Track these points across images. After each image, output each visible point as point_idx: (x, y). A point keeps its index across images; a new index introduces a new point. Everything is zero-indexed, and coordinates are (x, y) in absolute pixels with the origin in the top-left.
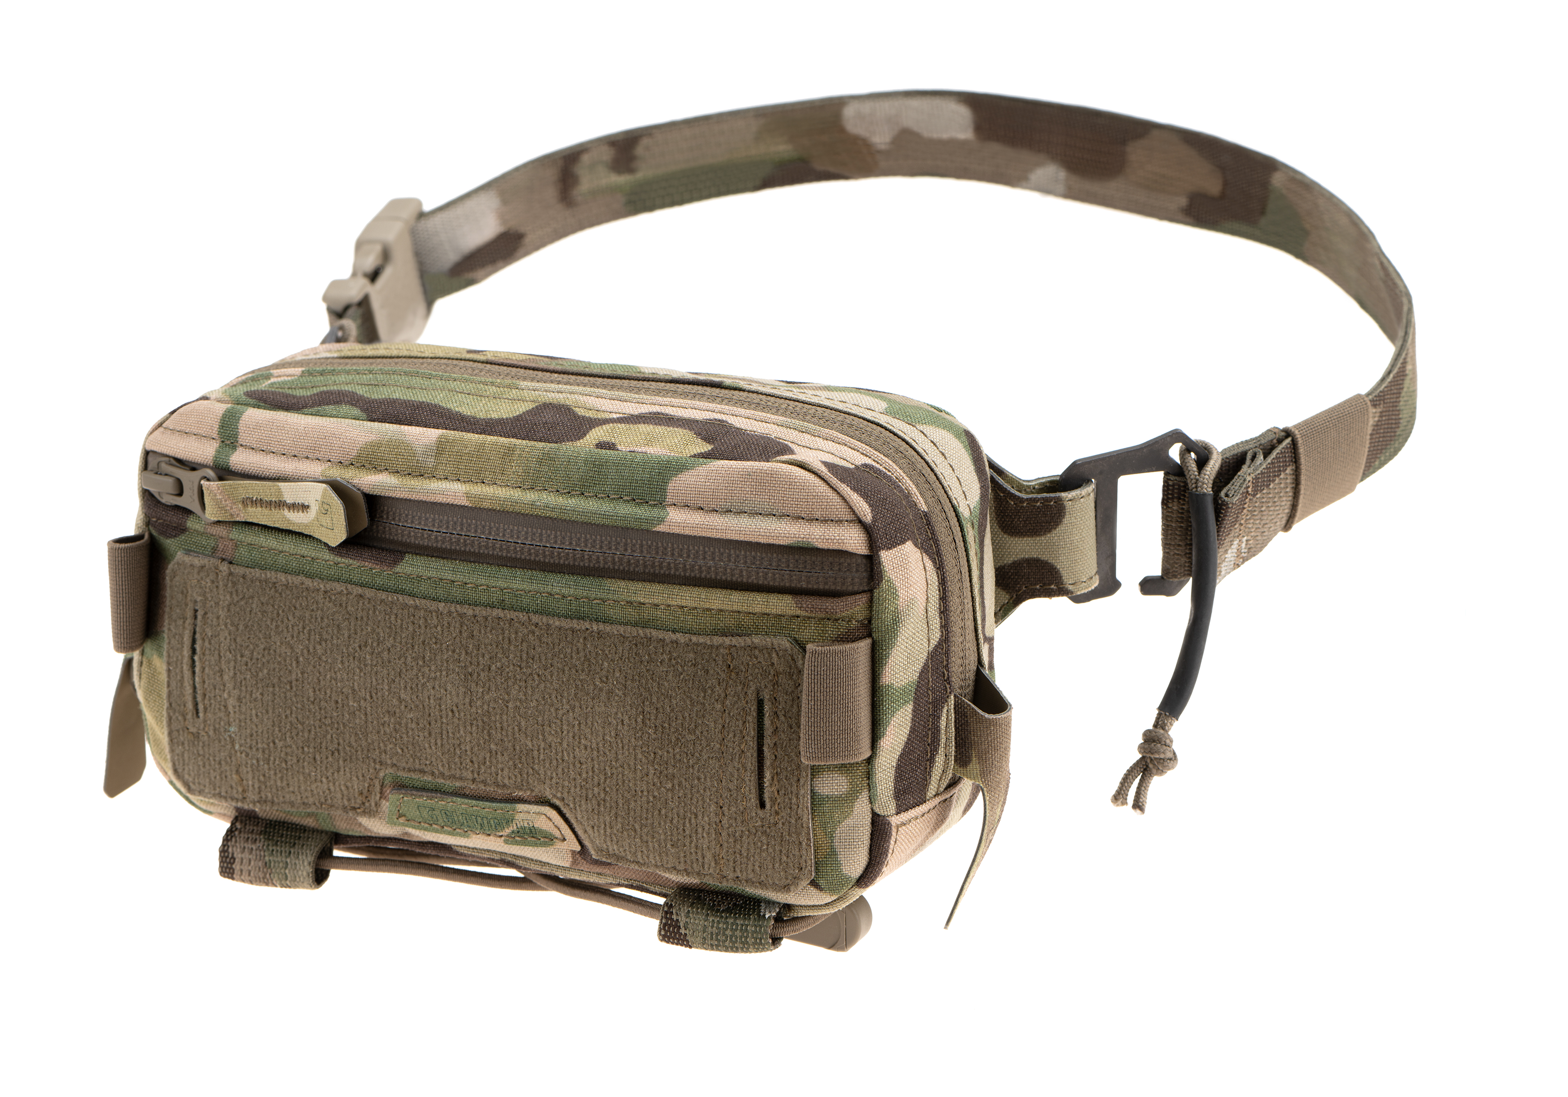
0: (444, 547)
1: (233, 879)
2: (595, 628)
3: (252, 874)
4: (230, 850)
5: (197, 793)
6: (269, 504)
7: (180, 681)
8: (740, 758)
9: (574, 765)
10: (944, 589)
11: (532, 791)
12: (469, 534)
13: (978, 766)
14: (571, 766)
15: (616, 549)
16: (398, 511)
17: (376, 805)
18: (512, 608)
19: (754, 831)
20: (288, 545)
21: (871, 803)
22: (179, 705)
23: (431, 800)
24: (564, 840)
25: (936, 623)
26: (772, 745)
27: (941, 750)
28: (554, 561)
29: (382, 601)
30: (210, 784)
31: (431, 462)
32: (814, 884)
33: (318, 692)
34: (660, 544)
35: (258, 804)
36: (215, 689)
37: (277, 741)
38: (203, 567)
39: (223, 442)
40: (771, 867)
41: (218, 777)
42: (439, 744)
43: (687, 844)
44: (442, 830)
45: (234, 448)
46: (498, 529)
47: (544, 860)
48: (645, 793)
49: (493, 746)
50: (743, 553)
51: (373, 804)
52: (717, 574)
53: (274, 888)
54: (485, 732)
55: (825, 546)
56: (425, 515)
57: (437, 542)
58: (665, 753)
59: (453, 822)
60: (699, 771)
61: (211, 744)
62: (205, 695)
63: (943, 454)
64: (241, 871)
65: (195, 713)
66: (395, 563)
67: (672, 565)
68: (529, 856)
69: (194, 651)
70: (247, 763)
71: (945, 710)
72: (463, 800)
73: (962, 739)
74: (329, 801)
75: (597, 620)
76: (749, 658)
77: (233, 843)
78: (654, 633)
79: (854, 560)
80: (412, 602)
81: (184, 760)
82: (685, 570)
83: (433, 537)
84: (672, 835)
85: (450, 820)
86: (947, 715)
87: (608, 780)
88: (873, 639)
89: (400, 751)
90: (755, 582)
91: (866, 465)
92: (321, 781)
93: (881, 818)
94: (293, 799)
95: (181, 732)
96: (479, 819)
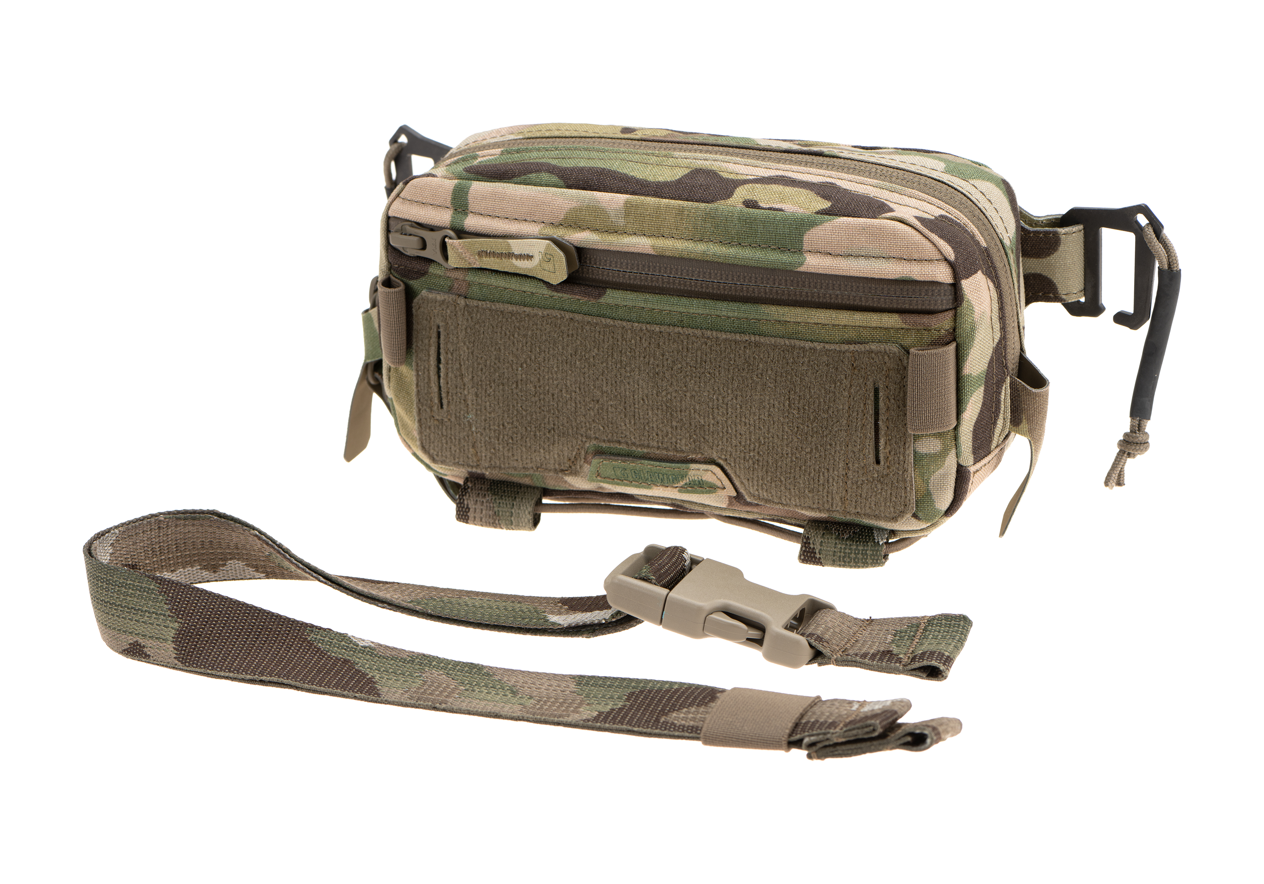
0: (635, 283)
1: (467, 522)
2: (753, 338)
3: (483, 520)
4: (466, 502)
5: (439, 462)
6: (500, 255)
7: (427, 383)
8: (862, 429)
9: (736, 436)
10: (1001, 302)
11: (703, 454)
12: (654, 273)
13: (1027, 425)
14: (733, 437)
15: (767, 283)
16: (598, 258)
17: (580, 468)
18: (689, 326)
19: (872, 480)
20: (514, 284)
21: (957, 457)
22: (427, 400)
23: (624, 462)
24: (725, 488)
25: (997, 326)
26: (885, 420)
27: (1001, 416)
28: (720, 292)
29: (588, 322)
30: (451, 455)
31: (621, 222)
32: (915, 516)
33: (538, 388)
34: (800, 279)
35: (489, 469)
36: (456, 388)
37: (506, 424)
38: (443, 301)
39: (456, 210)
40: (883, 505)
41: (458, 451)
42: (633, 423)
43: (821, 490)
44: (630, 484)
45: (466, 214)
46: (677, 270)
47: (706, 503)
48: (790, 455)
49: (674, 424)
50: (861, 285)
51: (578, 467)
52: (843, 300)
53: (500, 530)
54: (668, 414)
55: (922, 279)
56: (620, 260)
57: (630, 279)
58: (806, 428)
59: (640, 478)
60: (830, 439)
61: (453, 428)
62: (448, 393)
63: (990, 201)
64: (475, 517)
65: (439, 405)
66: (600, 296)
67: (809, 294)
68: (695, 501)
69: (439, 361)
70: (481, 440)
71: (1004, 388)
72: (649, 462)
73: (1015, 407)
74: (544, 466)
75: (754, 334)
76: (867, 359)
77: (467, 497)
78: (797, 343)
79: (942, 287)
80: (612, 323)
81: (430, 439)
82: (819, 297)
83: (627, 276)
84: (809, 484)
85: (638, 477)
86: (1005, 391)
87: (762, 446)
88: (957, 342)
89: (602, 428)
90: (871, 305)
91: (942, 216)
92: (539, 452)
93: (964, 468)
94: (515, 465)
95: (428, 420)
96: (661, 475)
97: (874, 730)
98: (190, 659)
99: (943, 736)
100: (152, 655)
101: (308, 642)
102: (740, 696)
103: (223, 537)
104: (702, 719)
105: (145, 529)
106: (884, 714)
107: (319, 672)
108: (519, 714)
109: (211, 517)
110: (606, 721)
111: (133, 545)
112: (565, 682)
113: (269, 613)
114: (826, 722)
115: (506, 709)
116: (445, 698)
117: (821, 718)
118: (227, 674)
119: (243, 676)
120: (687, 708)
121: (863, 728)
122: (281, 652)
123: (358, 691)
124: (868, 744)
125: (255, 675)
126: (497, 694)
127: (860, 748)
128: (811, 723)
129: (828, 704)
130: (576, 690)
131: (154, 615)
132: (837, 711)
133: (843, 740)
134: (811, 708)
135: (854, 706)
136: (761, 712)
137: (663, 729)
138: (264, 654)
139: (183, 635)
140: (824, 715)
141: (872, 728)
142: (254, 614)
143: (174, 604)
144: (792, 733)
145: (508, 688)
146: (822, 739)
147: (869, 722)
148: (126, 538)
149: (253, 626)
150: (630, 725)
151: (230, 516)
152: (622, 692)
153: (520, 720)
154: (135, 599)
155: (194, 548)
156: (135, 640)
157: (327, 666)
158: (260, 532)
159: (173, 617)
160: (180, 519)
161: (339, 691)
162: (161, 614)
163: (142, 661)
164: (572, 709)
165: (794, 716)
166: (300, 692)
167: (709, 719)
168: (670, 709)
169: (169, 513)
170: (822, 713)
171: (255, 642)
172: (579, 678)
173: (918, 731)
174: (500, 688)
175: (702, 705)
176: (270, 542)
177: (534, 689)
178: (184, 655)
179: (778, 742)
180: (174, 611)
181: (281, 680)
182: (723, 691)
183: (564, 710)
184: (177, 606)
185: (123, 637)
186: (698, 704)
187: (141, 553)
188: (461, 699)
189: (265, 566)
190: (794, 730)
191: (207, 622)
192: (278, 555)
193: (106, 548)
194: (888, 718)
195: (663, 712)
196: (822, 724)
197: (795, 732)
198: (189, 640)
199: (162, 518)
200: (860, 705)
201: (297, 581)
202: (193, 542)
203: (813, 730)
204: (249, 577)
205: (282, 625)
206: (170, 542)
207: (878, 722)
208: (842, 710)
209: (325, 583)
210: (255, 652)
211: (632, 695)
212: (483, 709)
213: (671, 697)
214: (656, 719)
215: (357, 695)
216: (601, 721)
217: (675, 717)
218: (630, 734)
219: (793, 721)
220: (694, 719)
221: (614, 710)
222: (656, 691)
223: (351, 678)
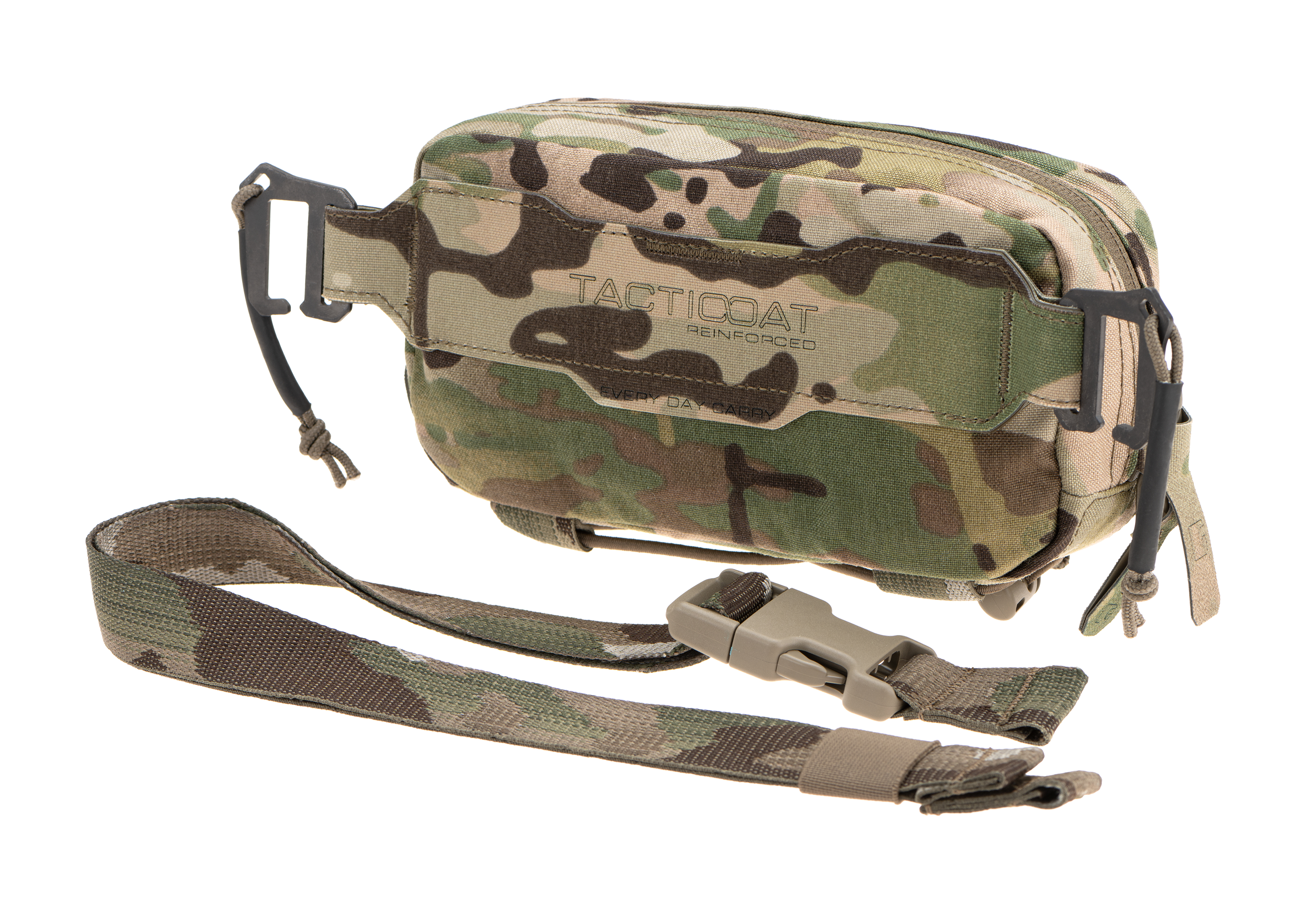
97: (998, 782)
98: (213, 673)
99: (1078, 793)
100: (169, 666)
101: (351, 657)
102: (847, 738)
103: (241, 531)
104: (801, 763)
105: (152, 520)
106: (1011, 764)
107: (362, 690)
108: (590, 749)
109: (228, 507)
110: (691, 761)
111: (139, 539)
112: (646, 713)
113: (307, 622)
114: (944, 771)
115: (576, 743)
116: (506, 727)
117: (938, 767)
118: (256, 691)
119: (273, 694)
120: (784, 749)
121: (986, 779)
122: (319, 667)
123: (406, 715)
124: (992, 798)
125: (288, 692)
126: (567, 724)
127: (981, 802)
128: (926, 772)
129: (948, 751)
130: (657, 723)
131: (173, 620)
132: (957, 759)
133: (963, 792)
134: (927, 755)
135: (977, 754)
136: (870, 757)
137: (756, 772)
138: (299, 669)
139: (206, 644)
140: (942, 763)
141: (996, 779)
142: (289, 622)
143: (197, 608)
144: (905, 782)
145: (579, 717)
146: (939, 790)
147: (993, 772)
148: (130, 530)
149: (287, 637)
150: (718, 767)
151: (251, 507)
152: (711, 728)
153: (592, 756)
154: (151, 602)
155: (208, 544)
156: (149, 648)
157: (372, 684)
158: (284, 528)
159: (195, 624)
160: (192, 509)
161: (384, 714)
162: (181, 620)
163: (156, 673)
164: (652, 745)
165: (907, 763)
166: (339, 713)
167: (809, 762)
168: (765, 749)
169: (181, 502)
170: (940, 761)
171: (289, 654)
172: (662, 709)
173: (1049, 786)
174: (570, 717)
175: (802, 746)
176: (294, 540)
177: (610, 720)
178: (206, 667)
179: (888, 792)
180: (196, 617)
181: (317, 699)
182: (827, 731)
183: (643, 746)
184: (201, 611)
185: (135, 645)
186: (798, 745)
187: (147, 548)
188: (525, 729)
189: (289, 568)
190: (906, 779)
191: (234, 631)
192: (303, 555)
193: (109, 542)
194: (1016, 769)
195: (757, 753)
196: (939, 773)
197: (908, 781)
198: (213, 651)
199: (171, 507)
200: (985, 754)
201: (326, 587)
202: (207, 537)
203: (928, 780)
204: (270, 580)
205: (321, 637)
206: (180, 537)
207: (1003, 773)
208: (963, 758)
209: (352, 591)
210: (289, 666)
211: (722, 732)
212: (549, 741)
213: (767, 736)
214: (748, 760)
215: (404, 720)
216: (685, 761)
217: (770, 759)
218: (718, 777)
219: (906, 768)
220: (791, 762)
221: (700, 748)
222: (750, 728)
223: (399, 699)
